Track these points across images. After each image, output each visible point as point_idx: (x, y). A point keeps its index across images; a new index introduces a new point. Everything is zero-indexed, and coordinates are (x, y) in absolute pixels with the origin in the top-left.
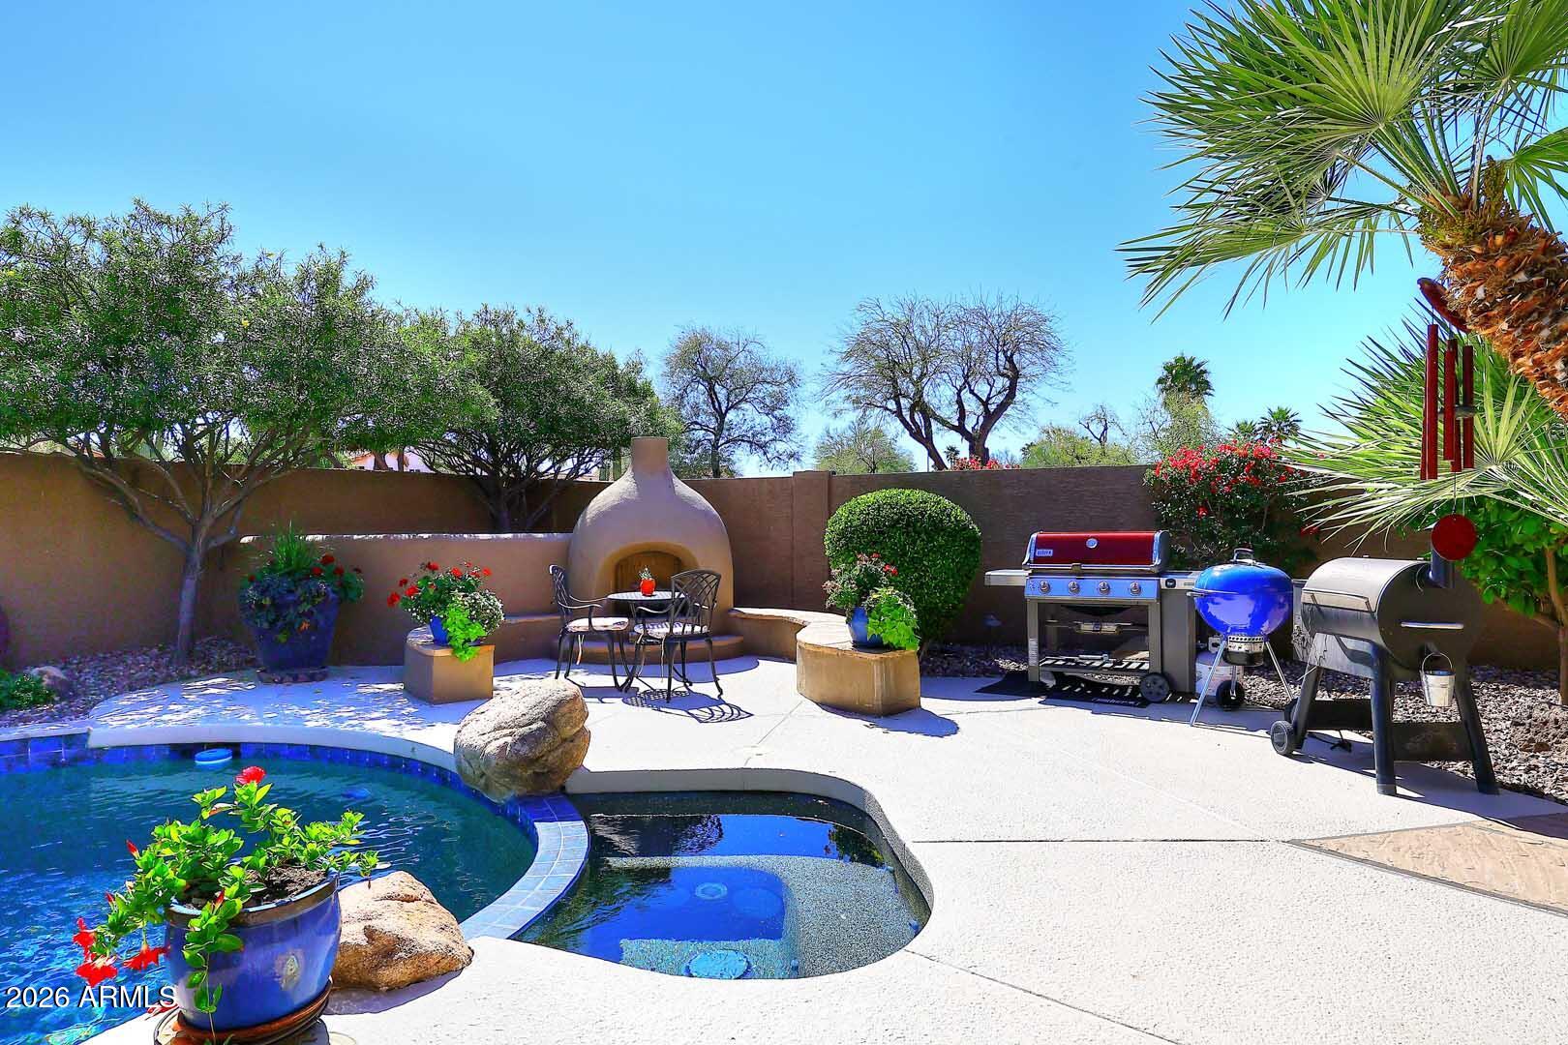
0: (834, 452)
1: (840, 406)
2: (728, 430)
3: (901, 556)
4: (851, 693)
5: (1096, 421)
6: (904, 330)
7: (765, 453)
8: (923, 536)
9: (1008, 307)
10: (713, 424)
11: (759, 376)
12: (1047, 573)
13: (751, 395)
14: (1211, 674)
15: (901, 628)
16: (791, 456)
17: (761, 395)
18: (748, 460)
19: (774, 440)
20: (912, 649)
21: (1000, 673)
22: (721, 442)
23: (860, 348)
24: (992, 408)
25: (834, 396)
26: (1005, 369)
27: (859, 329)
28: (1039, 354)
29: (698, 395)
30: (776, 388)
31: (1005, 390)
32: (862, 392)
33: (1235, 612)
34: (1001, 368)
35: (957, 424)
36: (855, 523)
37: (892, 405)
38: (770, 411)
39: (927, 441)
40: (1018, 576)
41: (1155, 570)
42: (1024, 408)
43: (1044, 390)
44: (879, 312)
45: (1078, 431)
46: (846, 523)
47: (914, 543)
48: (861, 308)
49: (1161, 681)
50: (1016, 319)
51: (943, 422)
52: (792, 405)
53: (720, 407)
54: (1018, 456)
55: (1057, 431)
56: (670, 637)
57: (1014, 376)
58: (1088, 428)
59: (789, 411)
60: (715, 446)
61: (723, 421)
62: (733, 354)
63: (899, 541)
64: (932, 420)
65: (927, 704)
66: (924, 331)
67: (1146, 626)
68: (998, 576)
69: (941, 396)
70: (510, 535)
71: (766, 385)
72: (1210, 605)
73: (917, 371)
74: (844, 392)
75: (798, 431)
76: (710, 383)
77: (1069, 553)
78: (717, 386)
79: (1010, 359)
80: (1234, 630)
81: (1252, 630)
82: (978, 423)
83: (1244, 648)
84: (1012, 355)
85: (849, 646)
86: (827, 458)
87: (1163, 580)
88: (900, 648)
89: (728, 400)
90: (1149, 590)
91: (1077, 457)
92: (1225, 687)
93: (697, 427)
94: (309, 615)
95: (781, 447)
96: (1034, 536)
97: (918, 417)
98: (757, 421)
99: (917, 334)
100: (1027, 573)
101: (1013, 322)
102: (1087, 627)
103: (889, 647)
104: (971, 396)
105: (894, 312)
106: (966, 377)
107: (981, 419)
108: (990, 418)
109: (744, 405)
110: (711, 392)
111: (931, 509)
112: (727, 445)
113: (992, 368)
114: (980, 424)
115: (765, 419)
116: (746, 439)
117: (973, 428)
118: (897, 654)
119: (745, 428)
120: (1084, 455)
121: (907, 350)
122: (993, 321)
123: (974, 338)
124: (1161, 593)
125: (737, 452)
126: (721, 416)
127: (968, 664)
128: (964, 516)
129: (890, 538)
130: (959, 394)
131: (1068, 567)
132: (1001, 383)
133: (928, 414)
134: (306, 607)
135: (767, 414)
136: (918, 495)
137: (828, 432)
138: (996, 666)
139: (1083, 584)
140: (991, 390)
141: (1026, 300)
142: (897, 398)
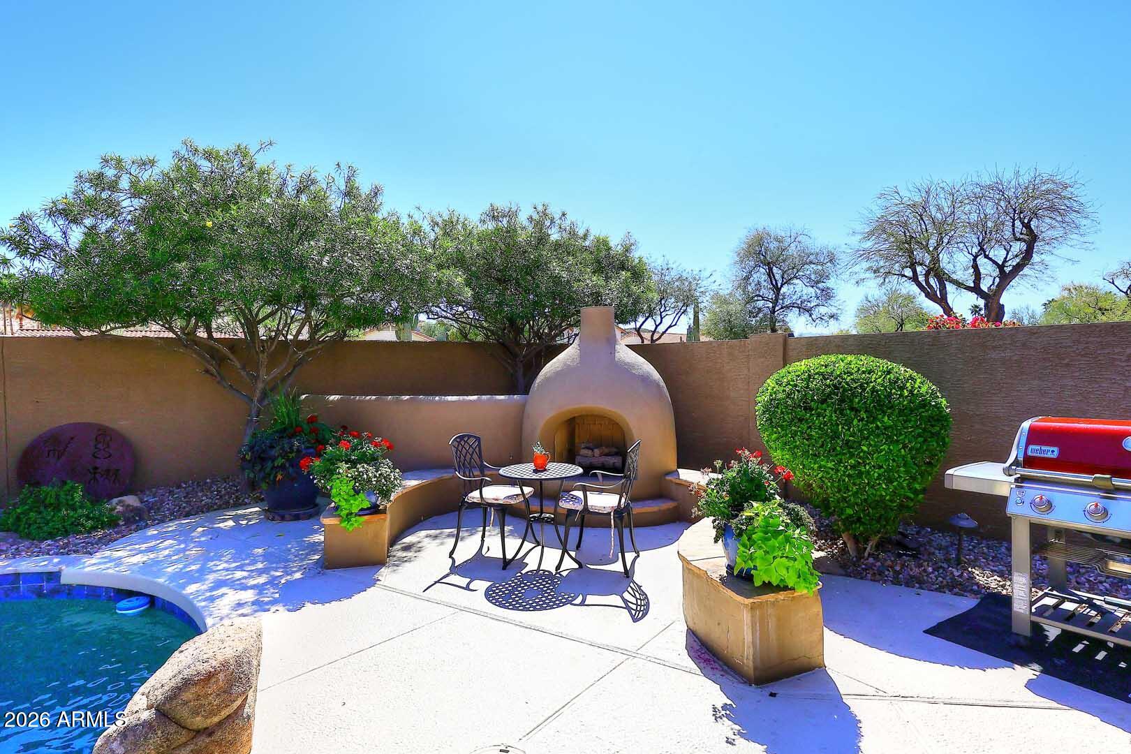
0: (872, 312)
1: (863, 276)
2: (782, 299)
3: (833, 439)
4: (719, 635)
5: (1122, 276)
6: (921, 210)
7: (810, 316)
8: (863, 414)
9: (1025, 179)
10: (771, 295)
11: (807, 259)
12: (1048, 482)
13: (800, 273)
16: (832, 316)
17: (808, 272)
18: (797, 322)
19: (818, 305)
21: (972, 591)
22: (777, 308)
23: (881, 228)
24: (1007, 270)
25: (857, 268)
26: (1021, 234)
27: (879, 213)
28: (1059, 219)
29: (761, 275)
30: (820, 267)
31: (1022, 253)
32: (882, 263)
34: (1018, 235)
35: (972, 285)
36: (780, 396)
37: (908, 272)
38: (814, 284)
39: (942, 301)
40: (1000, 480)
42: (1042, 268)
43: (1063, 250)
44: (897, 197)
45: (1101, 287)
46: (771, 395)
48: (882, 196)
50: (1034, 189)
51: (958, 284)
52: (832, 279)
53: (777, 284)
54: (1039, 310)
55: (1079, 288)
57: (1032, 239)
58: (1113, 283)
59: (830, 283)
60: (773, 312)
61: (778, 294)
62: (787, 244)
63: (830, 420)
64: (948, 283)
66: (939, 209)
68: (967, 476)
69: (957, 262)
70: (475, 397)
71: (813, 266)
73: (933, 242)
74: (865, 265)
75: (837, 298)
76: (769, 266)
78: (774, 268)
79: (1027, 226)
82: (993, 283)
84: (1030, 221)
85: (719, 572)
86: (865, 317)
88: (786, 588)
89: (783, 278)
91: (1100, 309)
93: (760, 298)
94: (283, 467)
95: (823, 310)
96: (1026, 425)
97: (933, 281)
98: (804, 293)
99: (934, 211)
100: (1011, 477)
101: (1031, 192)
104: (986, 260)
106: (981, 245)
107: (997, 280)
108: (1006, 277)
109: (795, 281)
110: (770, 274)
111: (877, 380)
112: (781, 310)
113: (1008, 234)
114: (996, 284)
115: (811, 290)
116: (796, 305)
117: (989, 288)
118: (781, 596)
119: (795, 297)
120: (1108, 307)
121: (923, 227)
122: (1010, 193)
123: (990, 209)
125: (790, 315)
126: (777, 289)
127: (930, 569)
129: (819, 415)
130: (975, 260)
131: (1086, 477)
132: (1018, 247)
133: (942, 278)
134: (280, 461)
135: (812, 287)
136: (866, 361)
137: (867, 298)
138: (971, 578)
139: (1113, 506)
140: (1007, 254)
141: (1046, 170)
142: (913, 266)
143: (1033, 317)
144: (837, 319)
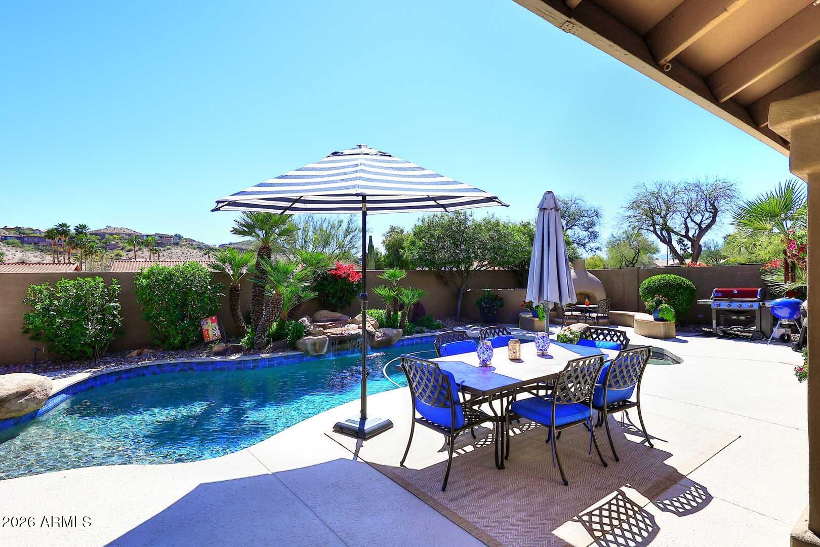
0: (616, 244)
3: (669, 295)
4: (653, 333)
6: (657, 195)
7: (584, 248)
8: (675, 289)
9: (711, 181)
11: (581, 214)
12: (719, 300)
13: (577, 222)
14: (777, 332)
15: (670, 315)
16: (597, 249)
17: (583, 222)
19: (589, 242)
20: (673, 321)
21: (703, 332)
23: (635, 205)
24: (704, 226)
26: (710, 208)
27: (635, 196)
28: (729, 200)
30: (589, 219)
31: (710, 218)
32: (637, 223)
33: (784, 312)
34: (708, 207)
35: (684, 234)
37: (652, 229)
38: (587, 229)
39: (668, 242)
40: (710, 302)
41: (758, 300)
44: (645, 188)
47: (672, 292)
48: (635, 187)
49: (760, 333)
51: (677, 234)
52: (597, 226)
53: (564, 228)
56: (597, 317)
57: (715, 212)
59: (596, 229)
62: (569, 205)
63: (667, 291)
64: (672, 234)
65: (677, 337)
66: (667, 195)
67: (755, 317)
68: (702, 301)
69: (676, 222)
71: (584, 218)
72: (775, 310)
73: (664, 212)
74: (627, 224)
75: (601, 238)
77: (728, 294)
79: (713, 205)
80: (783, 318)
81: (789, 318)
82: (695, 233)
83: (787, 323)
84: (714, 203)
85: (653, 320)
86: (613, 247)
87: (761, 303)
88: (669, 321)
89: (567, 225)
90: (756, 306)
92: (783, 336)
95: (592, 245)
96: (715, 289)
97: (664, 233)
98: (581, 234)
99: (664, 196)
100: (712, 301)
101: (715, 187)
102: (734, 317)
103: (666, 320)
104: (691, 221)
105: (653, 188)
106: (689, 214)
107: (697, 232)
108: (702, 231)
109: (574, 227)
113: (703, 207)
114: (697, 234)
115: (585, 233)
116: (575, 242)
117: (693, 236)
119: (575, 237)
121: (658, 203)
122: (704, 188)
123: (694, 196)
124: (760, 307)
127: (691, 329)
128: (690, 283)
129: (664, 290)
130: (685, 221)
131: (727, 299)
132: (708, 215)
133: (669, 230)
135: (586, 231)
137: (613, 235)
138: (702, 329)
139: (732, 304)
140: (703, 218)
141: (721, 177)
142: (654, 225)
143: (717, 246)
144: (601, 250)
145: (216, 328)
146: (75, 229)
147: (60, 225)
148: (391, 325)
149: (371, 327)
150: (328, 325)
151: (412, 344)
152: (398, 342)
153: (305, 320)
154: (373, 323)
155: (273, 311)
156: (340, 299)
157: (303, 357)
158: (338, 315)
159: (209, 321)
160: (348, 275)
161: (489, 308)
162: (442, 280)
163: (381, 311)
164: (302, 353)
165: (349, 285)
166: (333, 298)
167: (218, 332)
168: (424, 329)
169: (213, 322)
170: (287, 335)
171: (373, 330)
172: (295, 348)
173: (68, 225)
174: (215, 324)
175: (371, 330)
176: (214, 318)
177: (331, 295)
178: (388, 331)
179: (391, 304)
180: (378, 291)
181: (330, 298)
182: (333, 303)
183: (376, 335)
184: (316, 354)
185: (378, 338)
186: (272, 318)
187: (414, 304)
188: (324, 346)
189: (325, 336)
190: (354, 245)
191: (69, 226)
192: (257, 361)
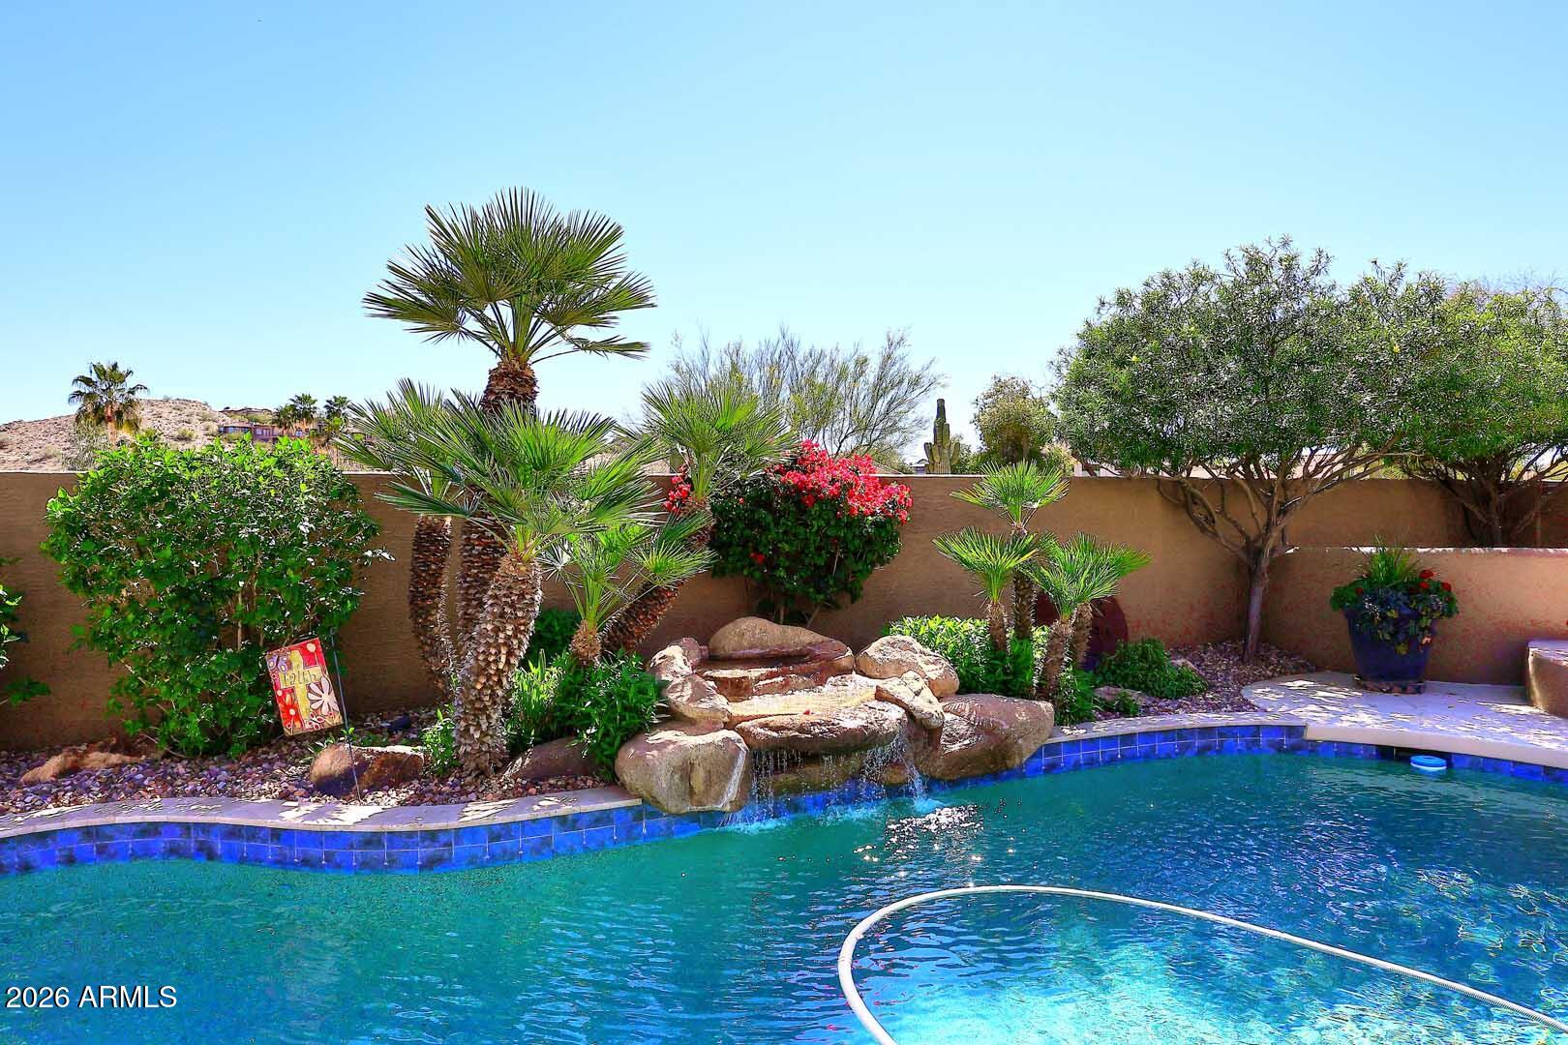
145: (319, 685)
146: (326, 406)
147: (299, 398)
148: (1005, 683)
149: (927, 693)
150: (758, 680)
151: (1091, 763)
152: (1037, 755)
153: (676, 659)
154: (934, 672)
155: (497, 630)
156: (818, 577)
157: (638, 818)
158: (801, 637)
159: (296, 657)
160: (848, 488)
161: (1396, 622)
162: (1189, 513)
163: (967, 625)
164: (638, 802)
165: (849, 525)
166: (790, 571)
167: (328, 699)
168: (1137, 697)
169: (309, 660)
170: (586, 720)
171: (937, 707)
172: (612, 781)
173: (313, 398)
174: (317, 671)
175: (927, 709)
176: (311, 648)
177: (783, 561)
178: (992, 706)
179: (1003, 597)
180: (955, 547)
181: (782, 573)
182: (795, 590)
183: (947, 729)
184: (695, 808)
185: (953, 742)
186: (496, 662)
187: (1097, 603)
188: (728, 777)
189: (733, 735)
190: (895, 423)
191: (314, 402)
192: (443, 838)
